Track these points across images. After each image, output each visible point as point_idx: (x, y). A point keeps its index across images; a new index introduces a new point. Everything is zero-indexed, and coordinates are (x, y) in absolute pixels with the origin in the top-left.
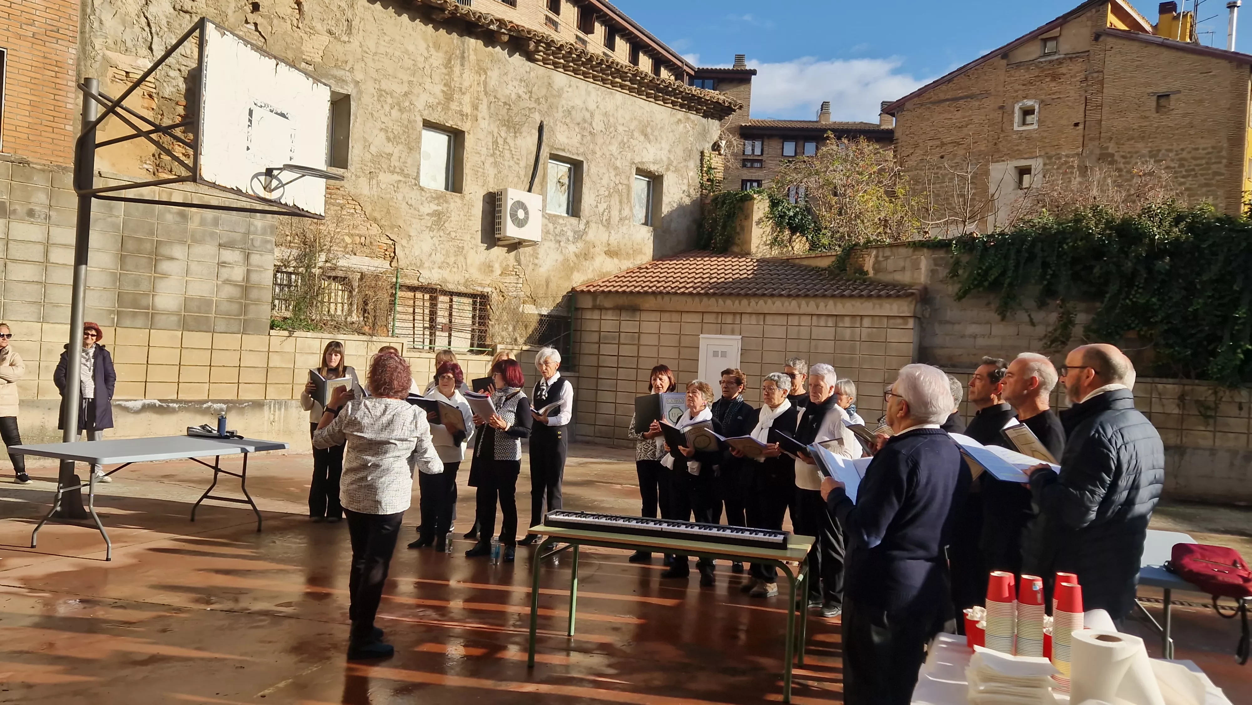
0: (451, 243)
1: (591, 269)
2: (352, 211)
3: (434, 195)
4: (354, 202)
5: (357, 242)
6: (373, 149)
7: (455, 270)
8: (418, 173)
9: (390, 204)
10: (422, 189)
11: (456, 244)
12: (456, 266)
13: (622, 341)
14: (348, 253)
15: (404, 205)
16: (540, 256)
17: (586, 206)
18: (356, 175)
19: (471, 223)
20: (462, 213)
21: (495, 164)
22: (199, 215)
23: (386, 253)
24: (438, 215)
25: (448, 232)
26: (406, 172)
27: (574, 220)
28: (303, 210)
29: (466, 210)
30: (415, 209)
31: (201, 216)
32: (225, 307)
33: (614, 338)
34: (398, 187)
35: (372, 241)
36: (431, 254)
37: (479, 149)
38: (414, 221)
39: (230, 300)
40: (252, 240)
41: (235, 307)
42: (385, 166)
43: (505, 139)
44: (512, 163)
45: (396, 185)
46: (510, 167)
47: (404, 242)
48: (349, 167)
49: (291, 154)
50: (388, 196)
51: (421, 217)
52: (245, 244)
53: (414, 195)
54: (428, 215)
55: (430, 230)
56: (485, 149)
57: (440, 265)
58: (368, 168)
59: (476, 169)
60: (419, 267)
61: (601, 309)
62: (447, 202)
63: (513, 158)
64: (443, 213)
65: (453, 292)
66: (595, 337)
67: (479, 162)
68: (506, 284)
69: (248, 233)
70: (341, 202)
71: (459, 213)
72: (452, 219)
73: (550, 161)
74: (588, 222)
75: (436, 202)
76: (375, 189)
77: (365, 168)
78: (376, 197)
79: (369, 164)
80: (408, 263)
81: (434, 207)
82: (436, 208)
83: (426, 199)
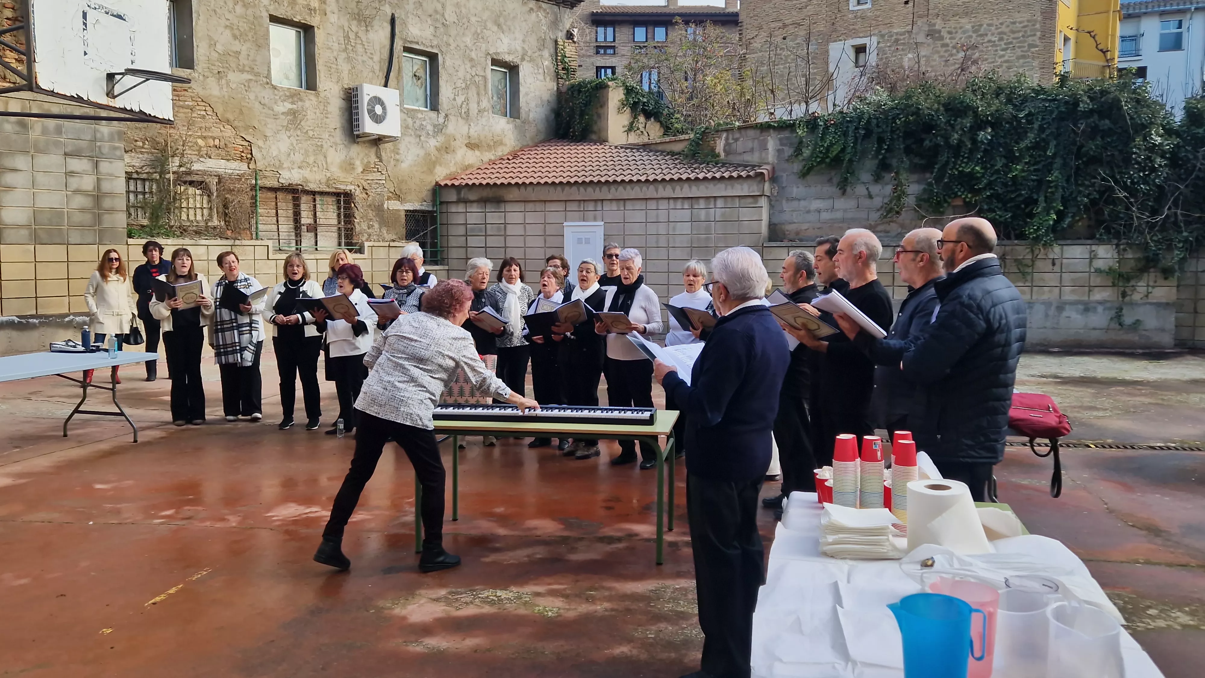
0: (309, 142)
1: (453, 162)
2: (203, 113)
3: (288, 94)
4: (204, 104)
5: (211, 145)
6: (219, 48)
7: (315, 169)
8: (269, 71)
9: (243, 104)
10: (275, 88)
11: (314, 142)
12: (316, 165)
13: (489, 233)
14: (202, 156)
15: (257, 104)
16: (401, 152)
17: (444, 99)
18: (204, 76)
19: (328, 121)
20: (318, 111)
21: (348, 59)
22: (40, 124)
23: (243, 154)
24: (293, 113)
25: (305, 131)
26: (256, 70)
27: (433, 114)
28: (150, 115)
29: (322, 107)
30: (269, 108)
31: (43, 125)
32: (78, 218)
33: (481, 230)
34: (249, 87)
35: (227, 143)
36: (289, 154)
37: (330, 44)
38: (269, 120)
39: (82, 210)
40: (100, 147)
41: (87, 218)
42: (233, 65)
43: (357, 33)
44: (365, 58)
45: (246, 84)
46: (363, 62)
47: (260, 143)
48: (195, 67)
49: (132, 58)
50: (240, 96)
51: (275, 117)
52: (92, 151)
53: (266, 94)
54: (283, 113)
55: (286, 130)
56: (337, 45)
57: (299, 165)
58: (216, 68)
59: (329, 65)
60: (278, 168)
61: (466, 202)
62: (301, 100)
63: (366, 52)
64: (298, 111)
65: (315, 192)
66: (461, 230)
67: (332, 58)
68: (369, 182)
69: (94, 140)
70: (191, 104)
71: (315, 110)
72: (308, 117)
73: (404, 54)
74: (447, 116)
75: (290, 100)
76: (225, 90)
77: (213, 67)
78: (226, 97)
79: (217, 63)
80: (267, 164)
81: (288, 106)
82: (290, 106)
83: (280, 98)
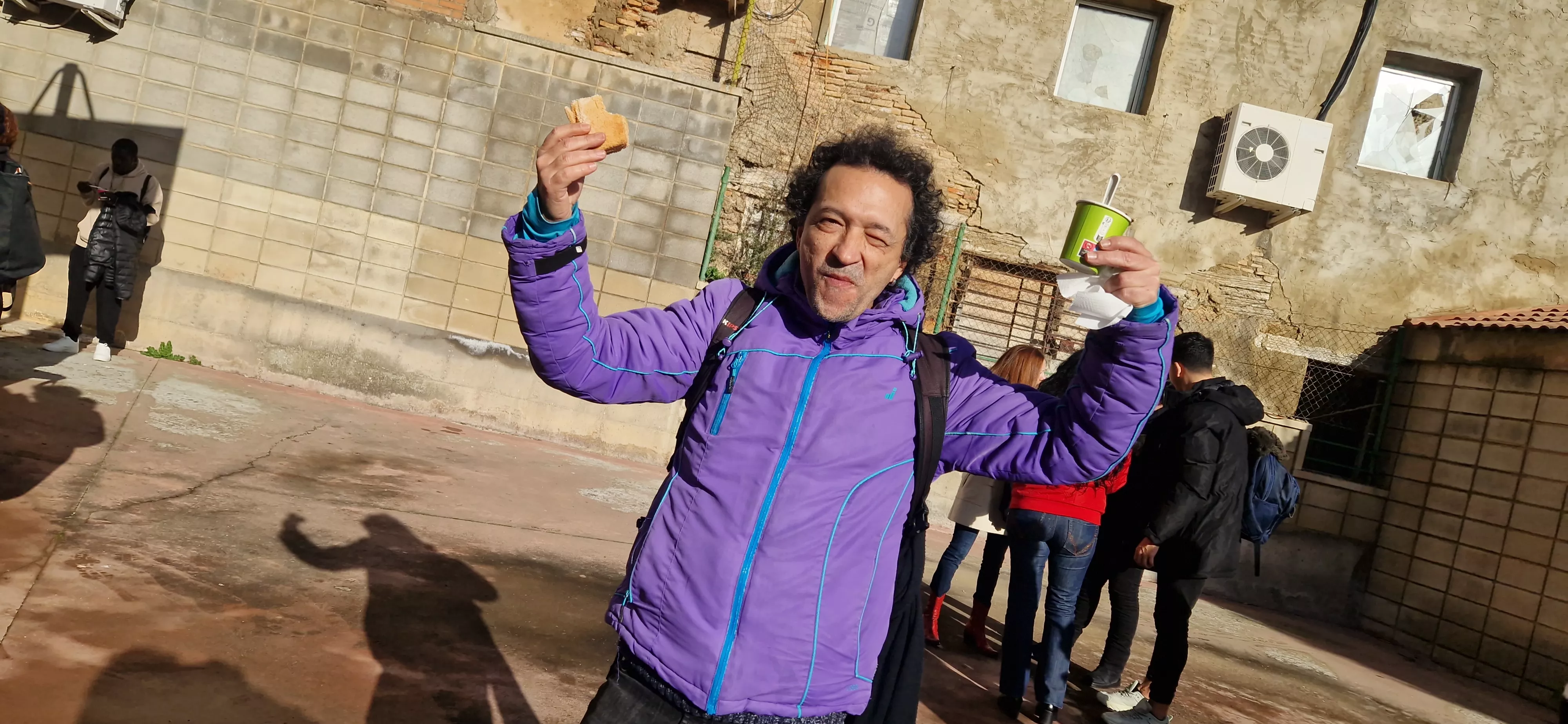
2: (908, 127)
3: (1079, 114)
4: (913, 114)
6: (965, 30)
8: (1053, 74)
9: (984, 121)
10: (1056, 102)
15: (1012, 126)
16: (1326, 247)
18: (924, 71)
19: (1157, 169)
20: (1139, 150)
21: (1239, 67)
23: (961, 200)
24: (1085, 149)
25: (1099, 180)
26: (1026, 70)
27: (1437, 188)
29: (1151, 143)
30: (1035, 134)
34: (1004, 96)
37: (1201, 38)
38: (1027, 153)
42: (984, 60)
43: (1271, 26)
44: (1280, 67)
45: (1001, 91)
46: (1274, 73)
47: (1000, 187)
48: (912, 57)
50: (983, 108)
51: (1044, 149)
53: (1036, 110)
54: (1061, 145)
55: (1060, 173)
56: (1216, 40)
58: (950, 60)
59: (1188, 73)
60: (1024, 232)
61: (1459, 364)
62: (1108, 127)
63: (1286, 58)
64: (1096, 145)
66: (1433, 423)
67: (1198, 62)
68: (1228, 290)
70: (888, 111)
71: (1133, 148)
72: (1114, 157)
73: (1383, 68)
74: (1473, 193)
75: (1084, 125)
76: (956, 95)
77: (944, 60)
78: (955, 108)
79: (953, 54)
80: (1002, 222)
81: (1076, 133)
82: (1081, 135)
83: (1063, 118)
